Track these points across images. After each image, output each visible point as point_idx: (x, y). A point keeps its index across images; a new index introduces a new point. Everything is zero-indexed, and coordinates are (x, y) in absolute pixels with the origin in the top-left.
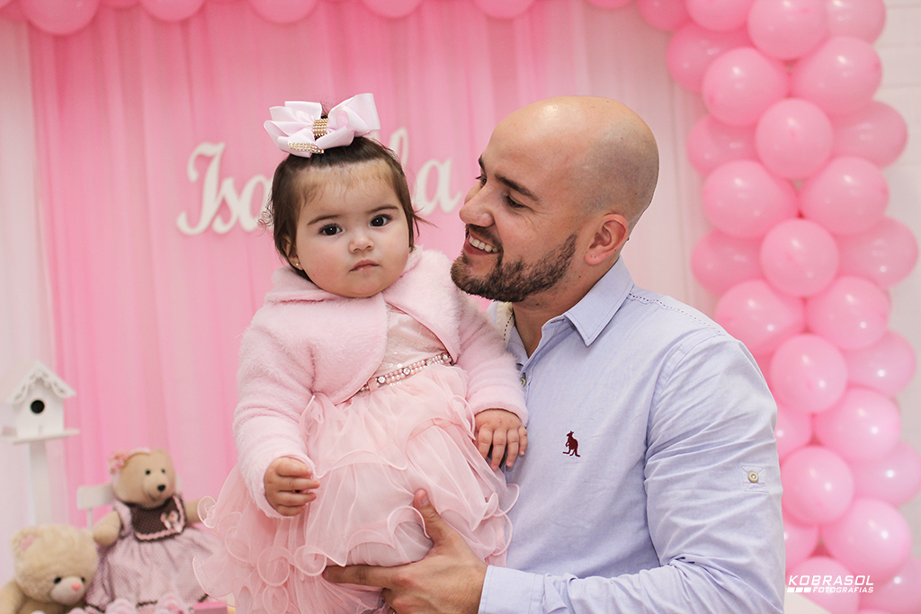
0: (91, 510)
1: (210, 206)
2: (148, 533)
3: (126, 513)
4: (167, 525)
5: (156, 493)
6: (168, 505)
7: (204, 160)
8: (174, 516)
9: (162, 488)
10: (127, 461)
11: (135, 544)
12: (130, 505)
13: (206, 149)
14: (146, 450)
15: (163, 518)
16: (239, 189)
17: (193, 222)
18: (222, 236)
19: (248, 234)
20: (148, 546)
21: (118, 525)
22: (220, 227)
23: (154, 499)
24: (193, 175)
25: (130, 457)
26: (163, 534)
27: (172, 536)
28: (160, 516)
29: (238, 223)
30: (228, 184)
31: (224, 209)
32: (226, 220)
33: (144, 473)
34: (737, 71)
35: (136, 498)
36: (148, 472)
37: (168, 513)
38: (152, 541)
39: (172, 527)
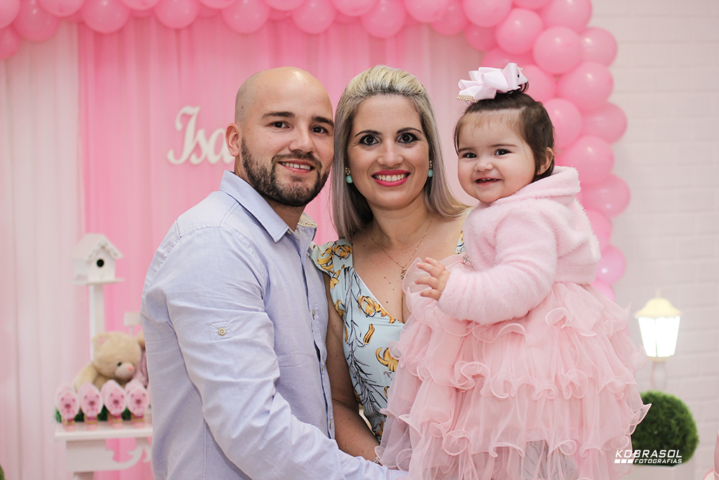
0: (132, 327)
18: (195, 166)
19: (212, 165)
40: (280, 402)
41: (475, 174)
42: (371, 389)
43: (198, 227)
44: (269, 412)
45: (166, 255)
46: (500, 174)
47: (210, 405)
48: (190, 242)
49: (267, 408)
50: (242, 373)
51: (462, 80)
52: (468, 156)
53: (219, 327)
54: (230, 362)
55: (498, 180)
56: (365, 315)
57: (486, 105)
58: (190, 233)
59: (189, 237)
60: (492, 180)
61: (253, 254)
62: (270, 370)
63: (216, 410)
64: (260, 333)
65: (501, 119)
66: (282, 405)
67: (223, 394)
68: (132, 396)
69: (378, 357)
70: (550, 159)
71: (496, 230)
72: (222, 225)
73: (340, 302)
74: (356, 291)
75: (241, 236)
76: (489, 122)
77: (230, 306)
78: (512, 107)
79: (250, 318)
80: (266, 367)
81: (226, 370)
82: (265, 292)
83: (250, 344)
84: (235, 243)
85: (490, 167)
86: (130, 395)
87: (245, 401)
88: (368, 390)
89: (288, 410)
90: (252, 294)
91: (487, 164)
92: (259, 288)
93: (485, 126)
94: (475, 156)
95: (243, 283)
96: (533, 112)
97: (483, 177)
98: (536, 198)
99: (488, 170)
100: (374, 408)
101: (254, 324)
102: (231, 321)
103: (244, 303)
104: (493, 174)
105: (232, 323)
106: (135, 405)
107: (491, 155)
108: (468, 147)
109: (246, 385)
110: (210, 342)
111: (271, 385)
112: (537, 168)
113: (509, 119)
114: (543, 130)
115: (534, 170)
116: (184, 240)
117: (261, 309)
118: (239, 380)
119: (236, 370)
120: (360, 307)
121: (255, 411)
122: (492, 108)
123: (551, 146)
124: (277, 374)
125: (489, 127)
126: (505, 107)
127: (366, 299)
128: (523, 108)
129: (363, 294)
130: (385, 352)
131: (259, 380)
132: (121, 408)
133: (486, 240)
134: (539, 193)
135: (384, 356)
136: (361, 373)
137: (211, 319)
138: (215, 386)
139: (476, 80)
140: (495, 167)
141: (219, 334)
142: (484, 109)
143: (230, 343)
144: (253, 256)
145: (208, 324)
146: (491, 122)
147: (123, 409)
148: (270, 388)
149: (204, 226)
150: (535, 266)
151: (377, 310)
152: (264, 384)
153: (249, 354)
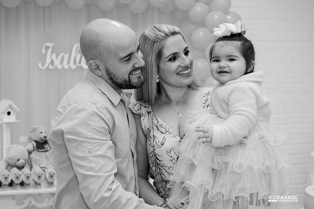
0: (23, 143)
1: (48, 61)
2: (41, 149)
3: (35, 143)
4: (46, 147)
5: (43, 138)
6: (46, 142)
7: (47, 48)
8: (47, 145)
9: (45, 137)
10: (36, 129)
11: (37, 152)
12: (36, 142)
13: (48, 44)
14: (41, 126)
15: (45, 146)
16: (57, 57)
17: (43, 65)
18: (51, 70)
19: (59, 70)
20: (41, 153)
21: (32, 147)
22: (51, 67)
23: (42, 140)
24: (44, 52)
25: (36, 128)
26: (45, 150)
27: (47, 151)
28: (44, 145)
29: (56, 67)
30: (54, 55)
31: (52, 62)
32: (53, 65)
33: (40, 133)
34: (201, 34)
35: (38, 139)
36: (41, 133)
37: (46, 144)
38: (42, 152)
39: (47, 148)
40: (117, 184)
41: (218, 69)
42: (161, 168)
43: (79, 100)
44: (111, 189)
45: (62, 113)
46: (230, 70)
47: (83, 185)
48: (75, 108)
49: (110, 187)
50: (99, 171)
51: (215, 28)
52: (216, 61)
53: (89, 148)
54: (93, 165)
55: (228, 72)
56: (161, 133)
57: (226, 38)
58: (75, 103)
59: (74, 105)
60: (226, 72)
61: (106, 112)
62: (112, 169)
63: (86, 188)
64: (108, 151)
65: (233, 45)
66: (118, 185)
67: (90, 180)
68: (25, 175)
69: (167, 152)
70: (253, 66)
71: (229, 96)
72: (91, 100)
73: (146, 127)
74: (155, 122)
75: (100, 104)
76: (227, 46)
77: (94, 139)
78: (238, 40)
79: (104, 144)
80: (111, 167)
81: (91, 169)
82: (111, 131)
83: (103, 156)
84: (97, 108)
85: (225, 66)
86: (24, 174)
87: (100, 184)
88: (160, 169)
89: (120, 187)
90: (105, 133)
91: (225, 64)
92: (108, 129)
93: (225, 47)
94: (219, 61)
95: (101, 128)
96: (247, 44)
97: (222, 70)
98: (247, 81)
99: (224, 67)
100: (162, 178)
101: (105, 147)
102: (95, 145)
103: (100, 137)
104: (226, 70)
105: (95, 146)
106: (26, 179)
107: (227, 60)
108: (216, 56)
109: (101, 176)
110: (84, 155)
111: (113, 177)
112: (247, 69)
113: (236, 45)
114: (251, 52)
115: (245, 69)
116: (72, 106)
117: (109, 139)
118: (98, 174)
119: (96, 169)
120: (158, 129)
121: (105, 189)
122: (228, 40)
123: (254, 59)
124: (116, 171)
125: (227, 47)
126: (235, 40)
127: (161, 125)
128: (243, 42)
129: (159, 123)
130: (171, 150)
131: (107, 174)
132: (20, 180)
133: (224, 101)
134: (248, 79)
135: (170, 152)
136: (157, 160)
137: (85, 145)
138: (86, 177)
139: (221, 28)
140: (228, 66)
141: (89, 152)
142: (225, 40)
143: (94, 156)
144: (106, 114)
145: (83, 147)
146: (228, 46)
147: (21, 181)
148: (112, 177)
149: (82, 100)
150: (248, 112)
151: (167, 131)
152: (110, 176)
153: (103, 161)
